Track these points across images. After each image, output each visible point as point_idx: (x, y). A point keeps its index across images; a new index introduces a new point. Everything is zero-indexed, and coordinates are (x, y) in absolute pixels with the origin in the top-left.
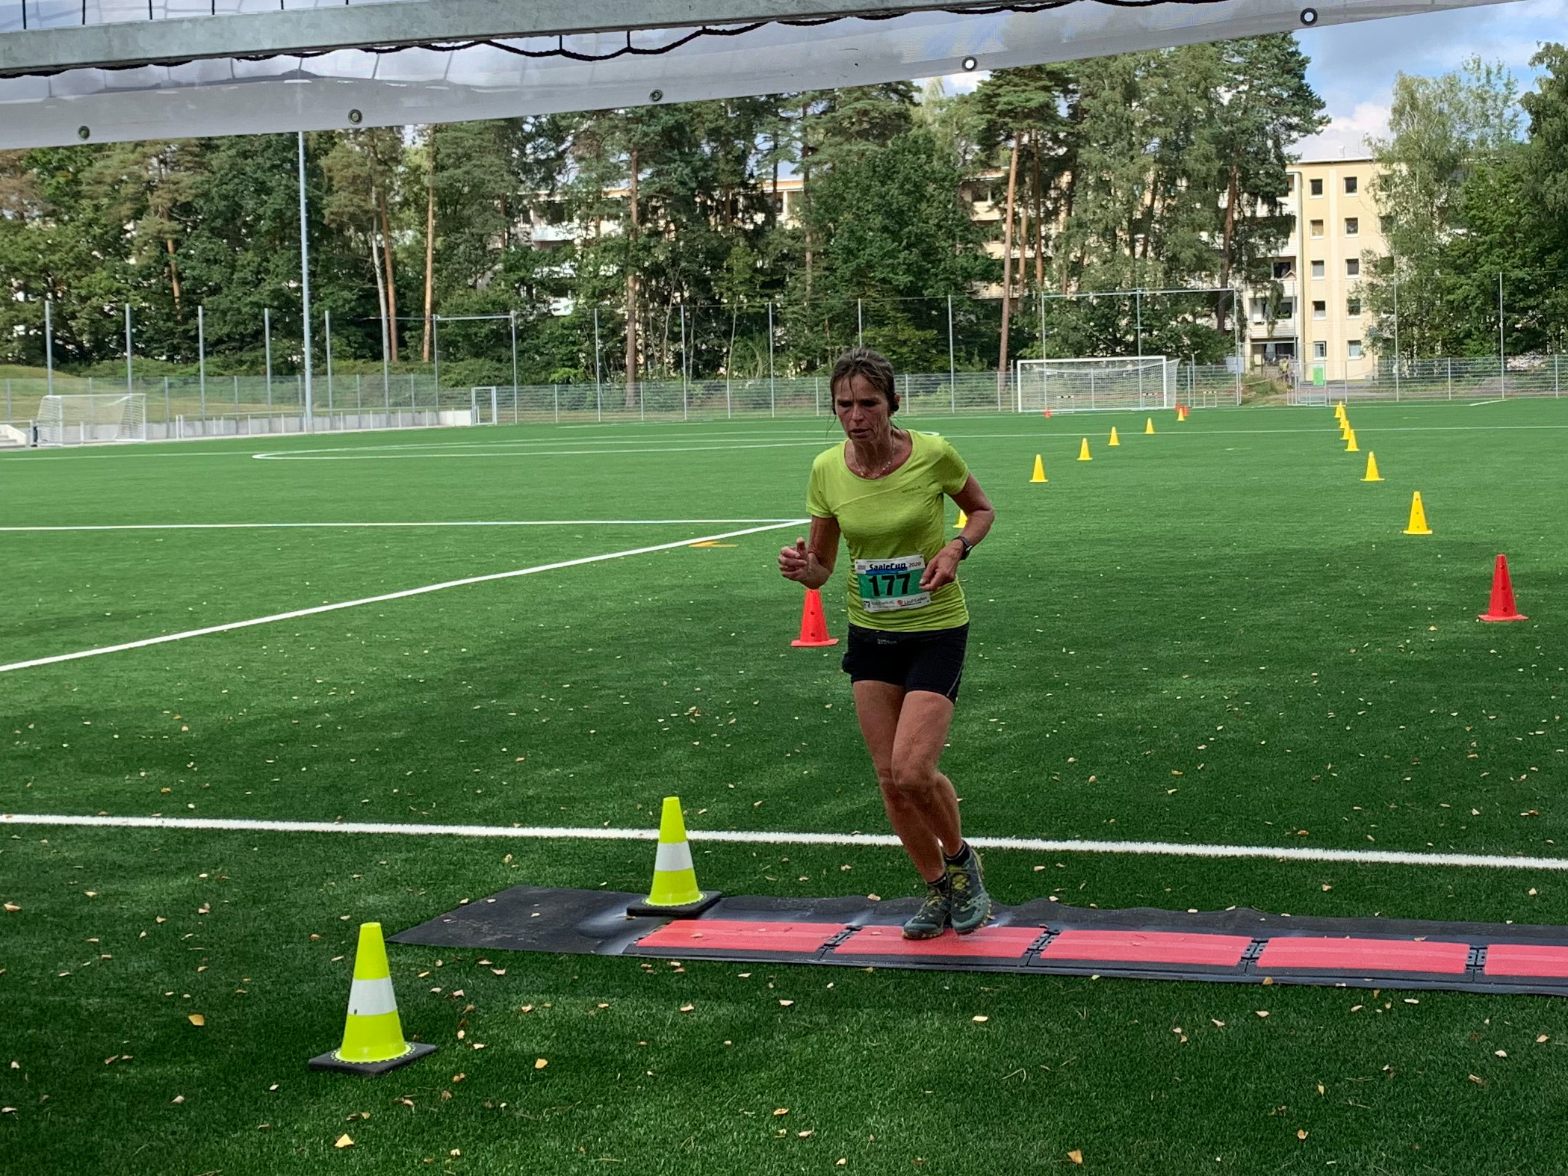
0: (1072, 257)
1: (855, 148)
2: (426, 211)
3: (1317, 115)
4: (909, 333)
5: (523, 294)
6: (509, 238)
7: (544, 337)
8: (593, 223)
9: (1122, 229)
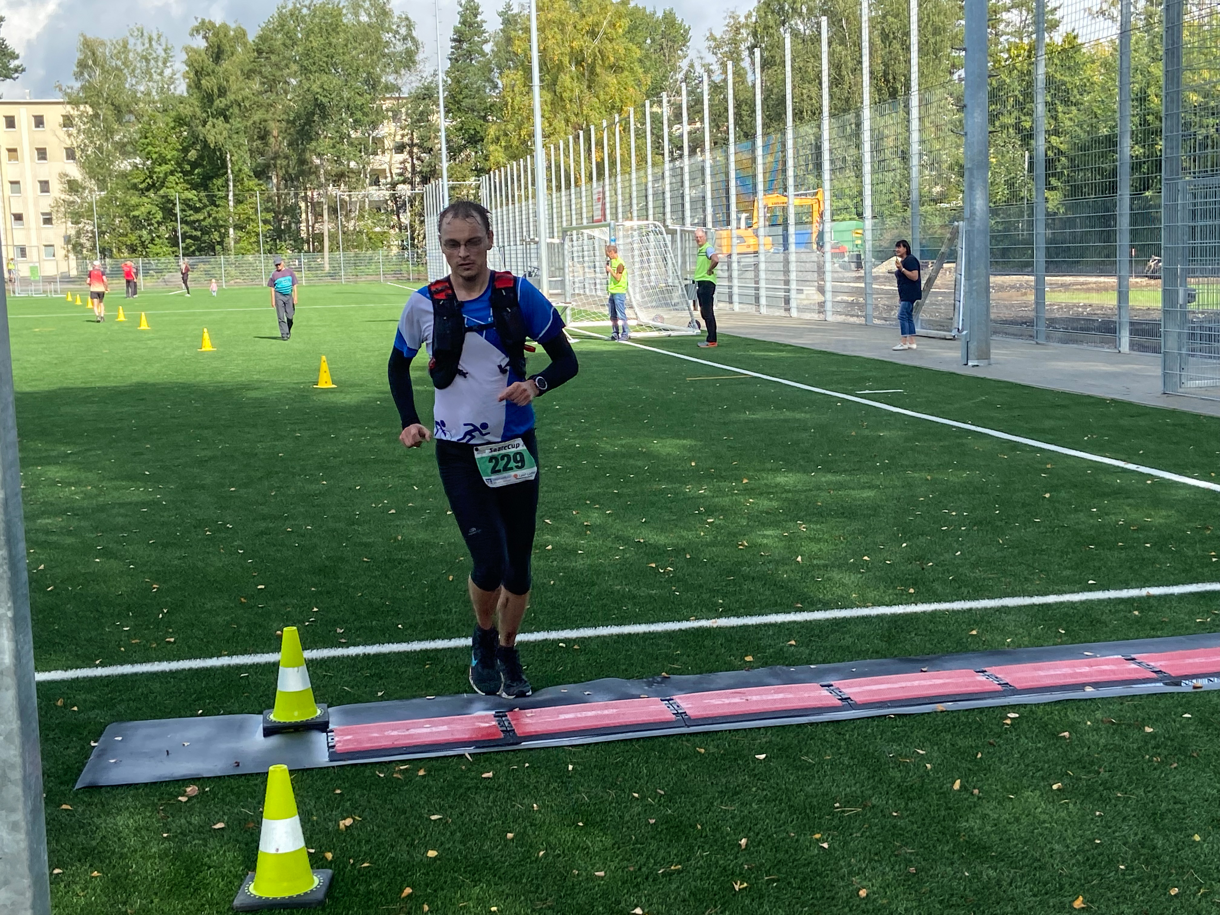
3: (13, 64)
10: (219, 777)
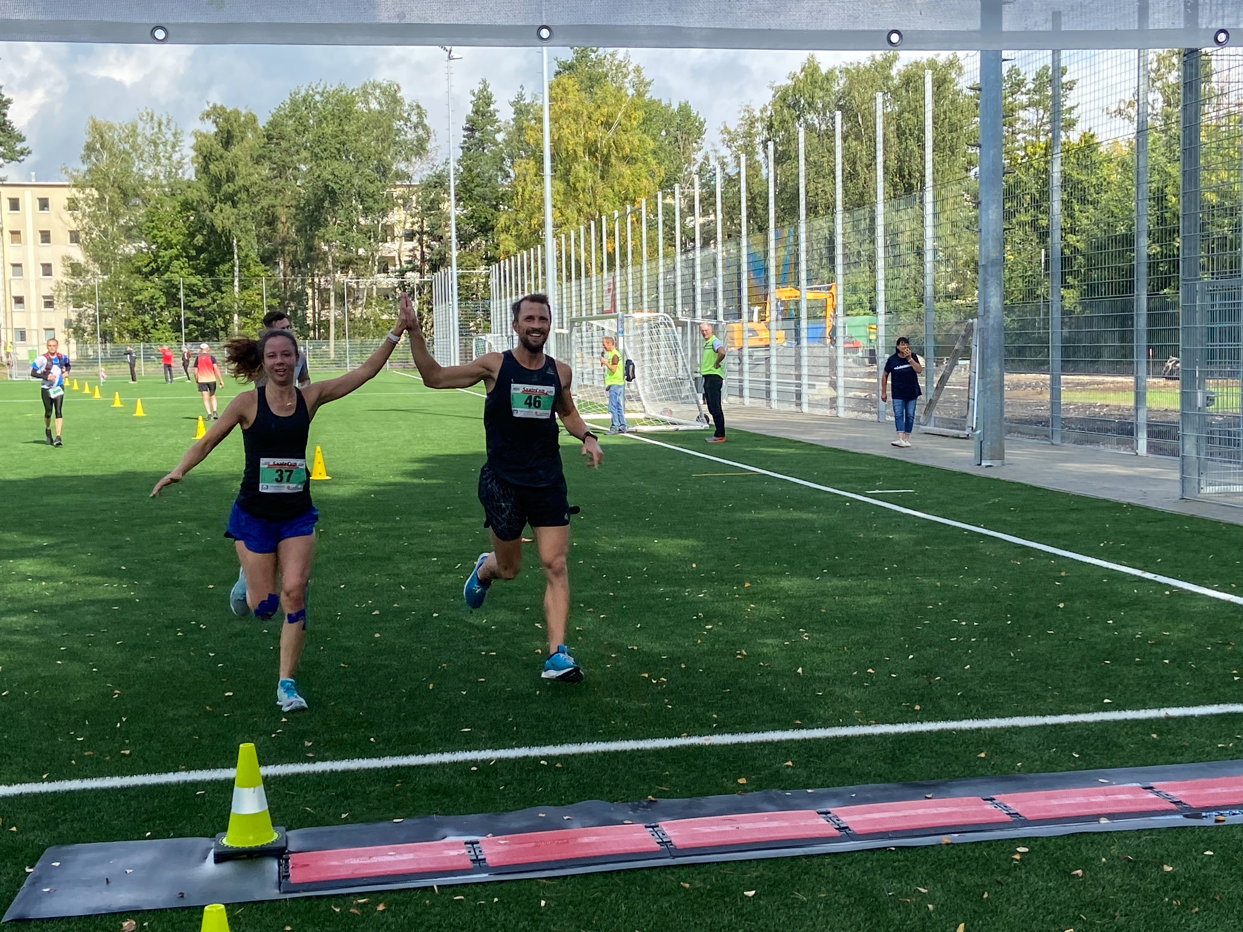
3: (19, 147)
10: (161, 910)
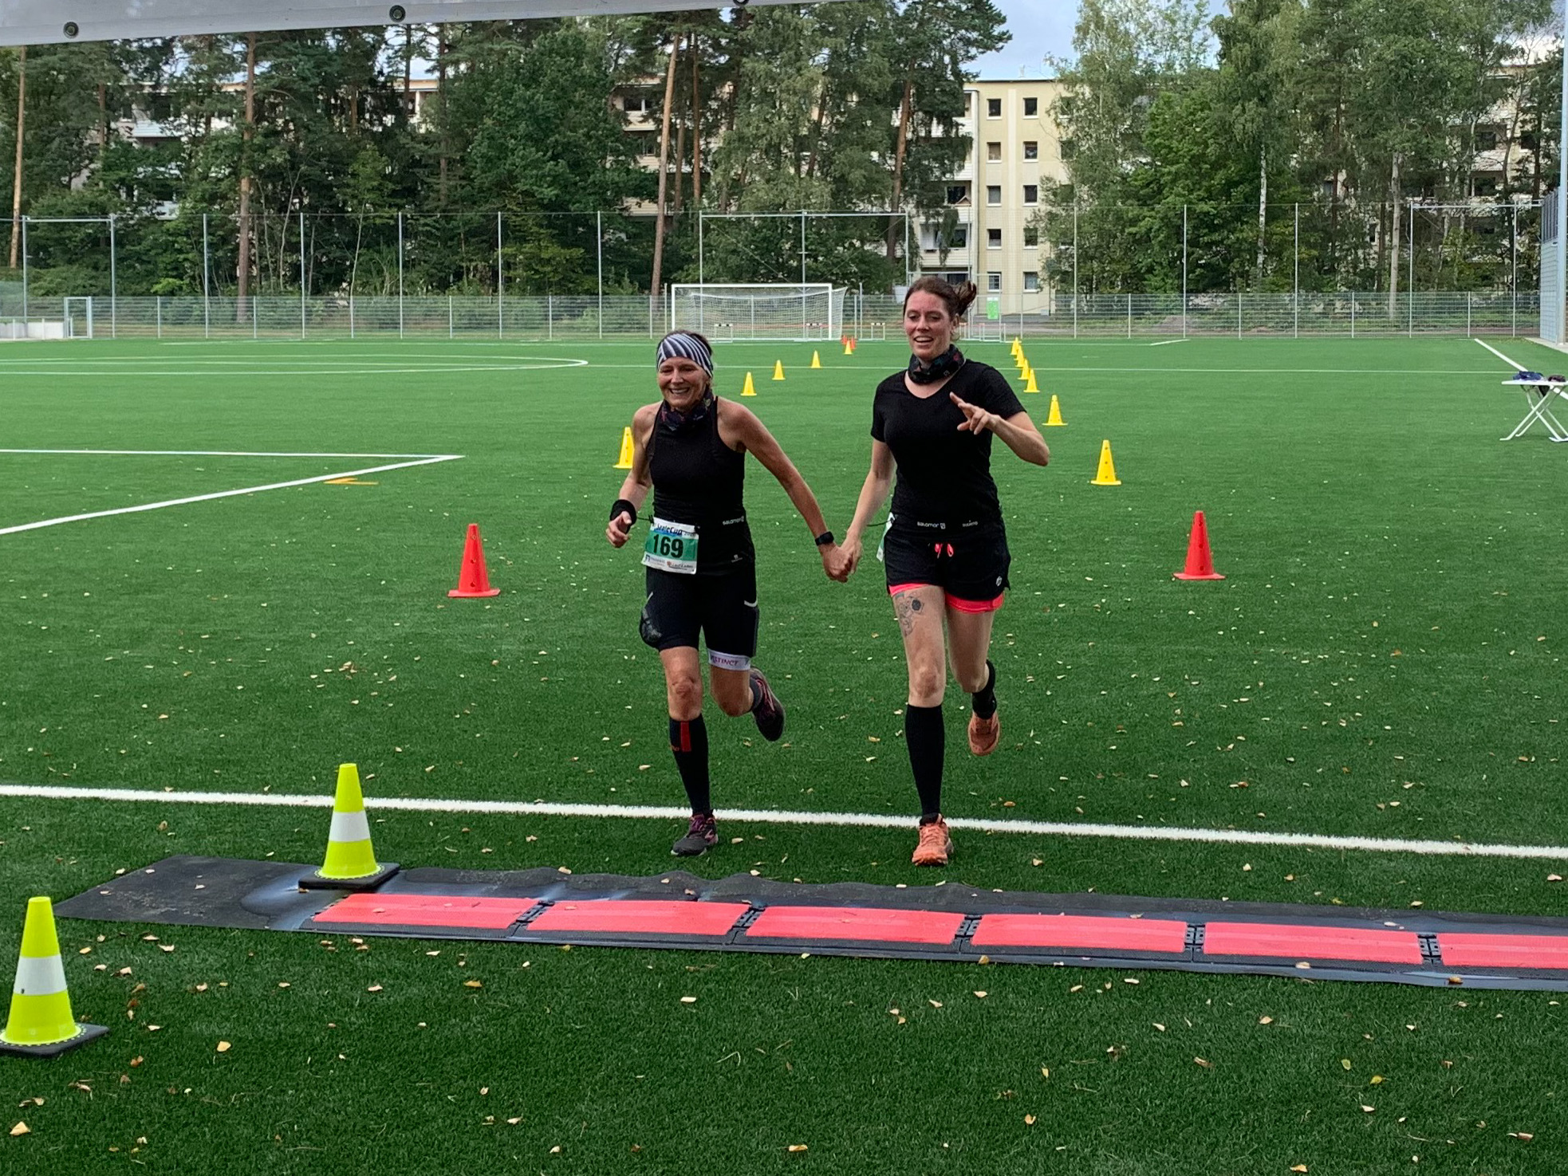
0: (732, 173)
1: (497, 47)
2: (16, 100)
3: (997, 30)
4: (552, 251)
5: (124, 196)
6: (109, 133)
7: (146, 244)
8: (203, 120)
9: (787, 146)
